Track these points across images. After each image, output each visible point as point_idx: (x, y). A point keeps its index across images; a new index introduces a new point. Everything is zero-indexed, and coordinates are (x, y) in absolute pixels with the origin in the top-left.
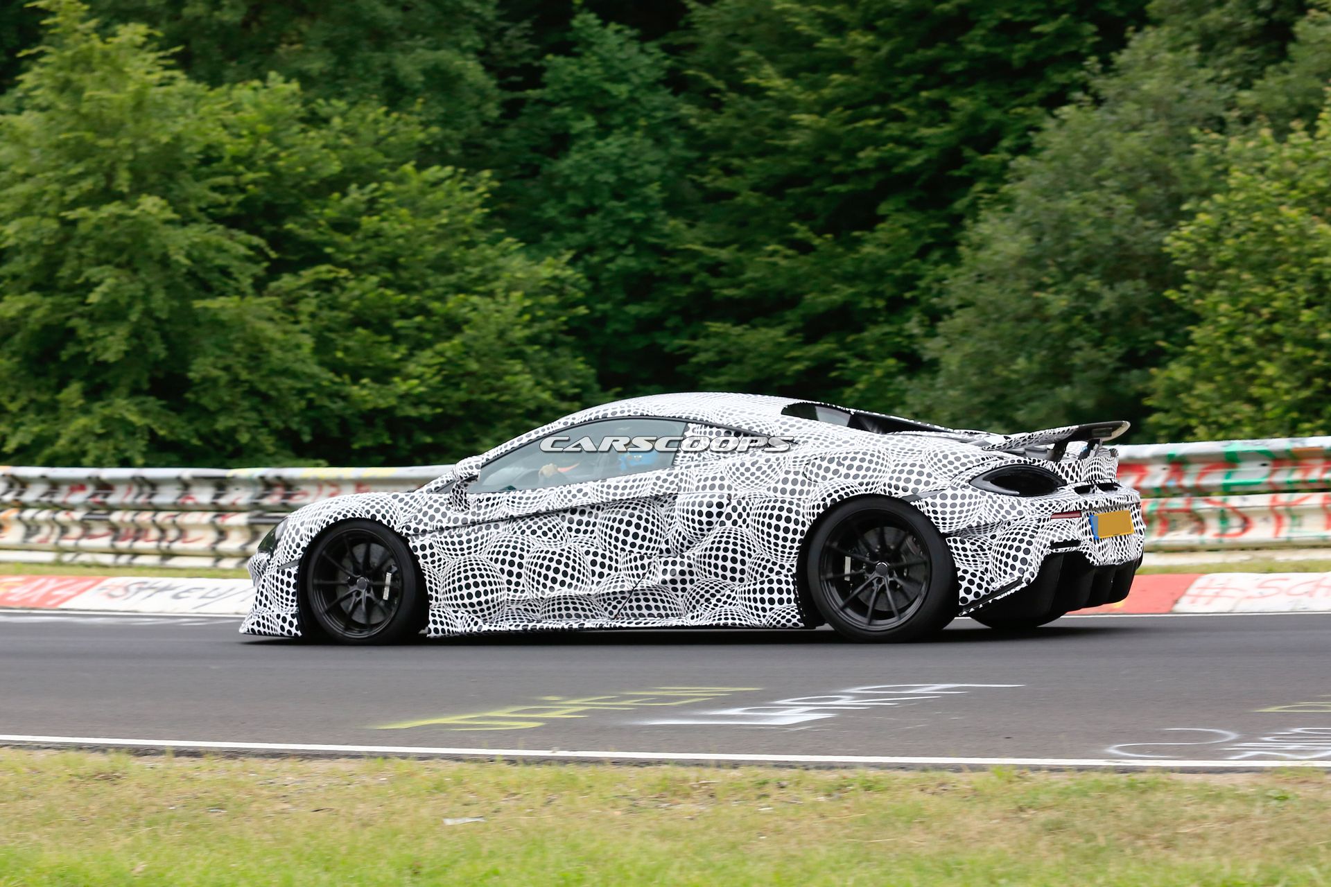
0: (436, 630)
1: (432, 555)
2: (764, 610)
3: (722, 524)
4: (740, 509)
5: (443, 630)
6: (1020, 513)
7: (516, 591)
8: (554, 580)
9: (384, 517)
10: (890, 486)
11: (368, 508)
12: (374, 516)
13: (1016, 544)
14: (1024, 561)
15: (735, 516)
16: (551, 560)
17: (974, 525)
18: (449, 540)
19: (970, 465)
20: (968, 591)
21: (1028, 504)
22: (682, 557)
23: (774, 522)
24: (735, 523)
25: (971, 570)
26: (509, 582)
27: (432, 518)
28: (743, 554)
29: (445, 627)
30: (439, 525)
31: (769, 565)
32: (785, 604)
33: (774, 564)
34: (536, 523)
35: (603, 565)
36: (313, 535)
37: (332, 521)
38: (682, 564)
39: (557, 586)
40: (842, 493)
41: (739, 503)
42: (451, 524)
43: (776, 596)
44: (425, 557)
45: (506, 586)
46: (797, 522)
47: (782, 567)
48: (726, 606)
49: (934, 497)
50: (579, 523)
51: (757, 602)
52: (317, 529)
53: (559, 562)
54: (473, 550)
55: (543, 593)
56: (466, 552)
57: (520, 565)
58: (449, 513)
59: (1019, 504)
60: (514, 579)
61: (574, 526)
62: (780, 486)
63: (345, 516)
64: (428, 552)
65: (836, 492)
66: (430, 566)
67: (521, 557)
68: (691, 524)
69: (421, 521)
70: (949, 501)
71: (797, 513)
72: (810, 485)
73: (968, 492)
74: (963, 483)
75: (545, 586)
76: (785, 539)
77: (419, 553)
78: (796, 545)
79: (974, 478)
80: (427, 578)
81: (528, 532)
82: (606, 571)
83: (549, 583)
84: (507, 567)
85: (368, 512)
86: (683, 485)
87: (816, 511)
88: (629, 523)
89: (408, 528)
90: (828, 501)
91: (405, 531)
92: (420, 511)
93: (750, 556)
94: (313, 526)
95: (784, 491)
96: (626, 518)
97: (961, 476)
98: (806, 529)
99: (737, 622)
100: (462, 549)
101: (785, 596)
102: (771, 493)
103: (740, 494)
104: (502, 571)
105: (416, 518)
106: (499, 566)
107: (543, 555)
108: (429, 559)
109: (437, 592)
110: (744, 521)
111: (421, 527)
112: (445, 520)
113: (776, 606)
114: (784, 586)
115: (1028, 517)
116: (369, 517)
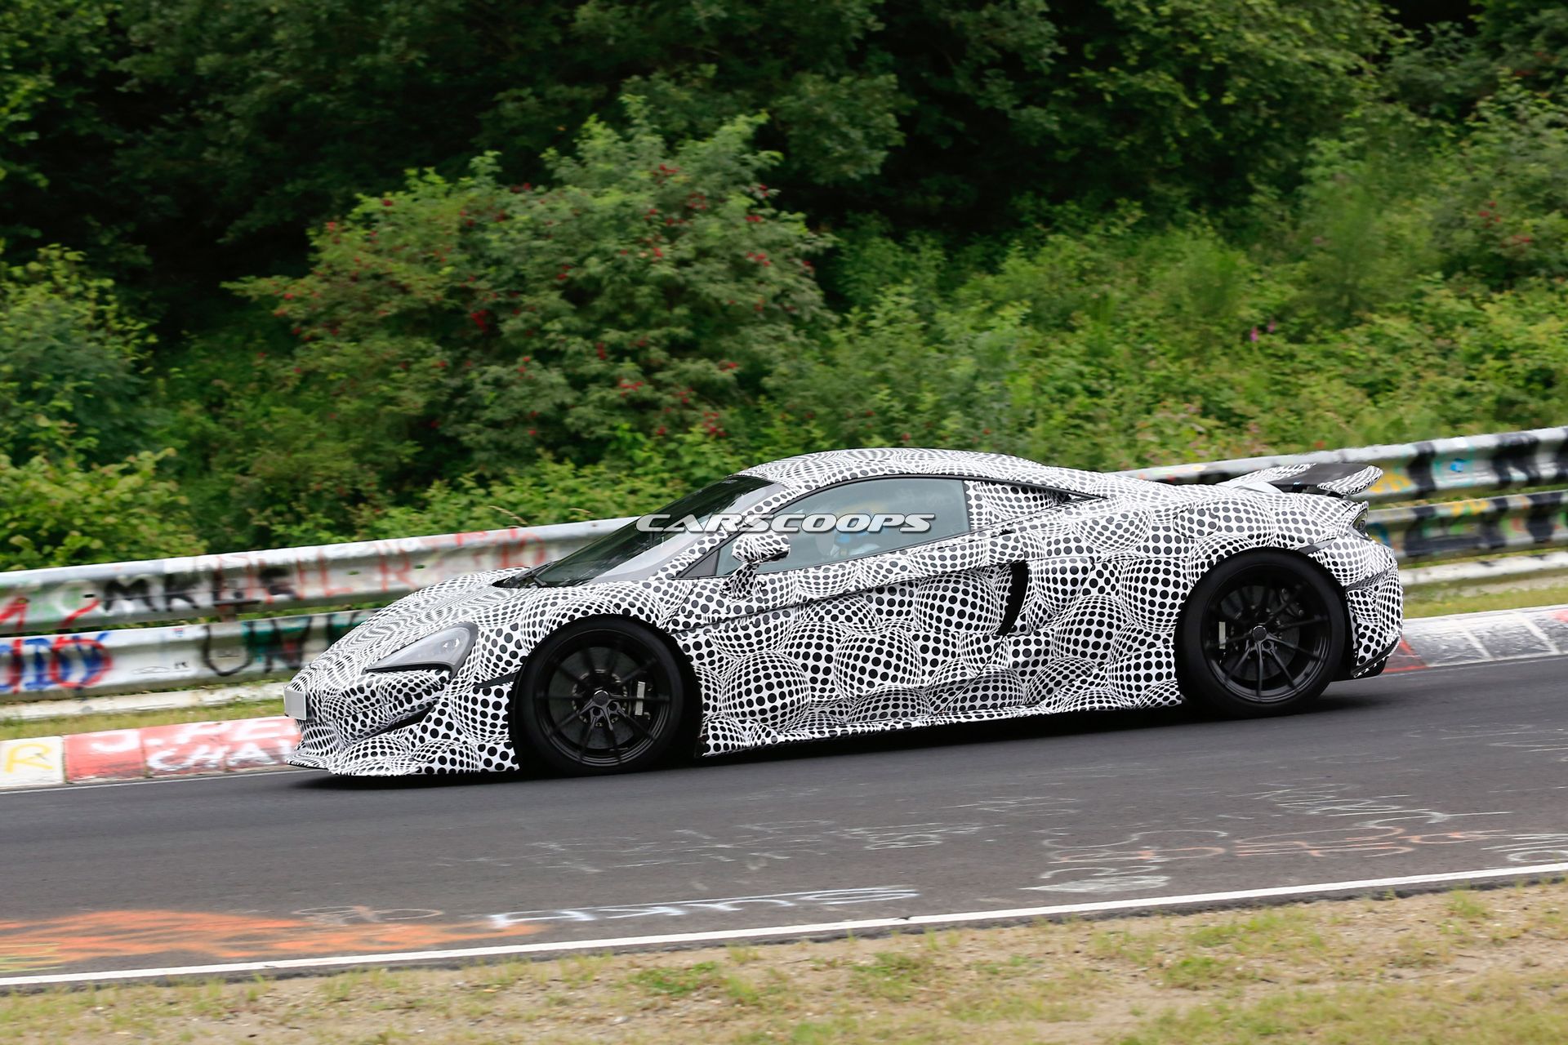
0: (717, 747)
1: (711, 654)
2: (1138, 688)
3: (1086, 592)
4: (1106, 574)
5: (726, 746)
7: (823, 690)
8: (873, 674)
9: (641, 611)
10: (1284, 537)
11: (616, 601)
12: (626, 611)
15: (1101, 582)
16: (869, 649)
18: (732, 634)
20: (1367, 649)
22: (1038, 634)
23: (1149, 586)
24: (1102, 590)
25: (1371, 626)
26: (814, 680)
27: (705, 609)
28: (1110, 625)
29: (729, 742)
30: (716, 616)
31: (1141, 637)
32: (1165, 679)
33: (1148, 634)
34: (835, 607)
35: (936, 651)
36: (538, 640)
37: (566, 621)
38: (1038, 642)
39: (877, 681)
40: (1229, 548)
41: (1105, 567)
42: (732, 615)
43: (1154, 671)
44: (700, 657)
45: (810, 685)
46: (1177, 585)
47: (1157, 637)
48: (1093, 688)
50: (891, 603)
51: (1129, 680)
52: (542, 632)
53: (879, 651)
54: (765, 644)
55: (859, 689)
56: (756, 647)
57: (829, 659)
58: (726, 602)
60: (820, 676)
61: (885, 608)
62: (1151, 544)
63: (584, 613)
64: (705, 650)
65: (1223, 547)
66: (708, 667)
67: (830, 648)
68: (1053, 595)
69: (691, 614)
71: (1177, 574)
72: (1186, 542)
75: (861, 681)
76: (1162, 605)
77: (693, 653)
78: (1176, 610)
80: (703, 683)
81: (828, 618)
82: (940, 658)
83: (866, 678)
84: (811, 662)
85: (618, 606)
86: (1030, 550)
87: (1200, 570)
88: (953, 600)
89: (676, 623)
90: (1214, 558)
91: (671, 627)
92: (686, 600)
93: (1118, 627)
94: (537, 629)
95: (1157, 550)
96: (949, 594)
98: (1188, 592)
99: (1106, 705)
100: (750, 645)
101: (1164, 670)
102: (1142, 554)
103: (1105, 556)
104: (805, 667)
105: (684, 610)
106: (800, 661)
107: (858, 644)
108: (706, 660)
109: (715, 699)
110: (1113, 588)
111: (693, 621)
112: (723, 610)
113: (1154, 683)
114: (1164, 659)
116: (620, 612)
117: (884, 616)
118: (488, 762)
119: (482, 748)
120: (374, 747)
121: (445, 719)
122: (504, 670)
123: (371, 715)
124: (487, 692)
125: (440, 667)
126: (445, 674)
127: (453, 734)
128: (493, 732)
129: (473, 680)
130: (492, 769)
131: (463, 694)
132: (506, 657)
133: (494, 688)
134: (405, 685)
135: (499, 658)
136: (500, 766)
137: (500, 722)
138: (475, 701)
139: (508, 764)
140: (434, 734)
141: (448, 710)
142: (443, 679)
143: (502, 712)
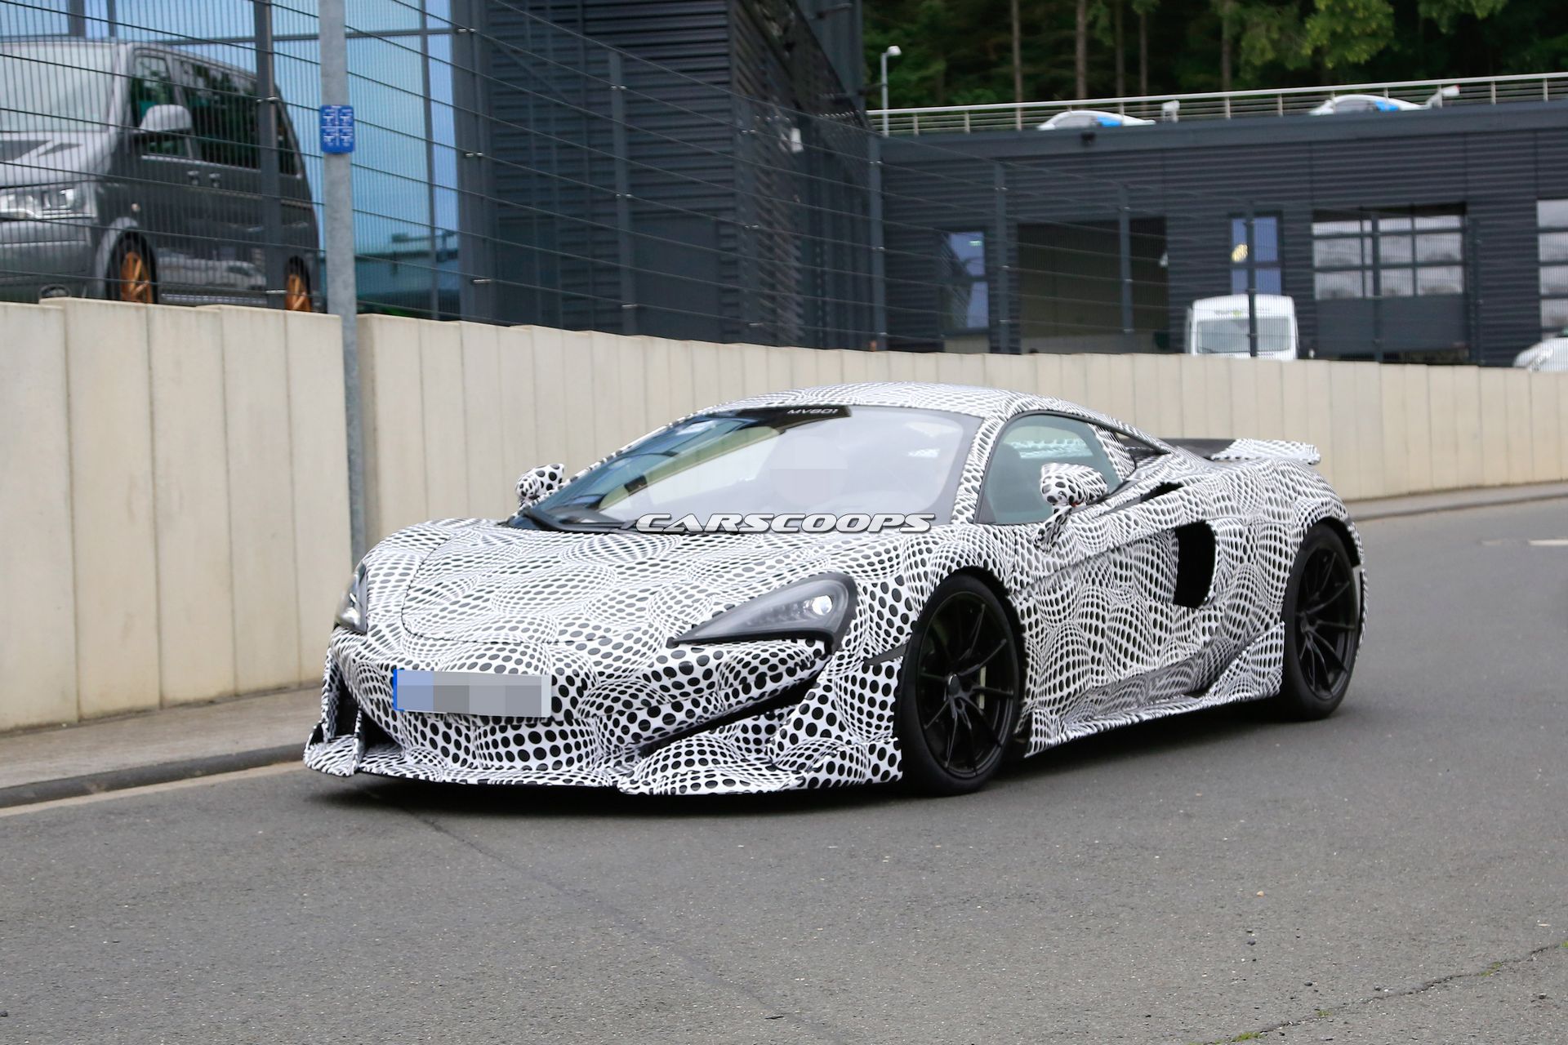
117: (1118, 581)
118: (876, 769)
119: (872, 749)
120: (689, 753)
121: (827, 709)
122: (896, 639)
123: (688, 705)
124: (877, 672)
125: (810, 636)
126: (819, 645)
127: (835, 730)
128: (878, 727)
129: (862, 654)
130: (877, 779)
131: (851, 674)
132: (897, 621)
133: (884, 665)
134: (764, 661)
135: (890, 623)
136: (887, 773)
137: (888, 713)
138: (863, 683)
139: (894, 771)
140: (811, 730)
141: (831, 696)
142: (817, 653)
143: (891, 699)
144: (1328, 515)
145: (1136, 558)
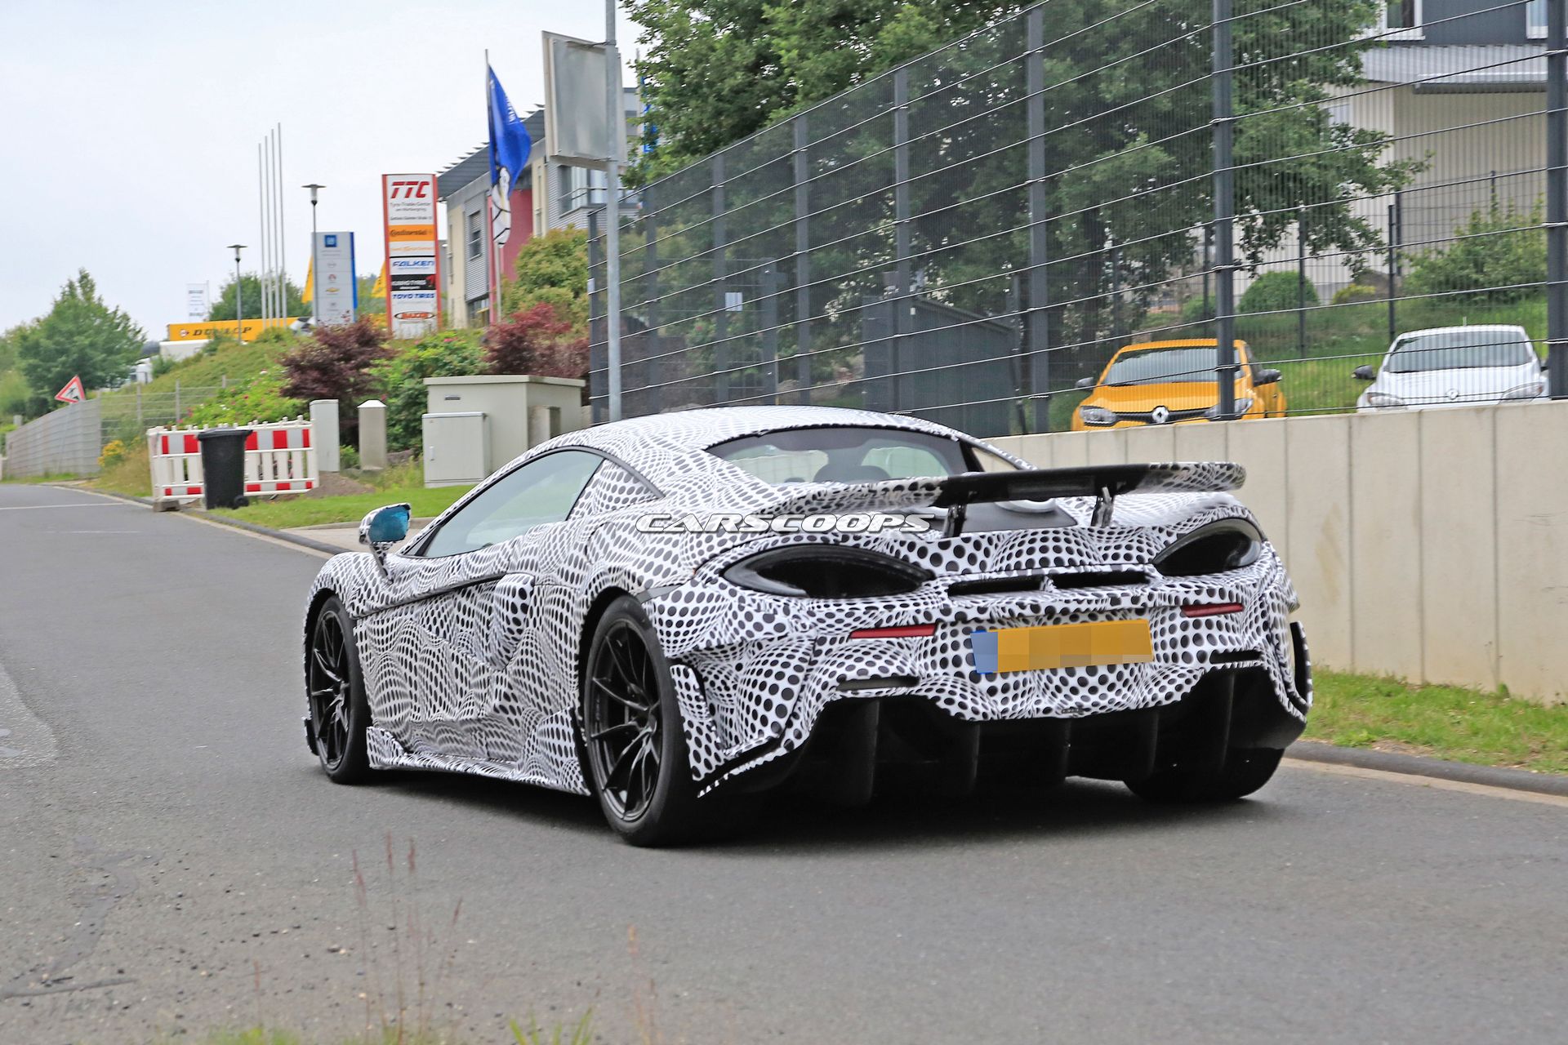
6: (780, 627)
13: (771, 681)
14: (781, 710)
17: (702, 646)
19: (729, 545)
21: (803, 613)
49: (665, 597)
59: (787, 611)
70: (680, 605)
73: (712, 589)
74: (711, 574)
79: (728, 566)
97: (712, 563)
115: (794, 635)
144: (614, 584)
145: (480, 605)
